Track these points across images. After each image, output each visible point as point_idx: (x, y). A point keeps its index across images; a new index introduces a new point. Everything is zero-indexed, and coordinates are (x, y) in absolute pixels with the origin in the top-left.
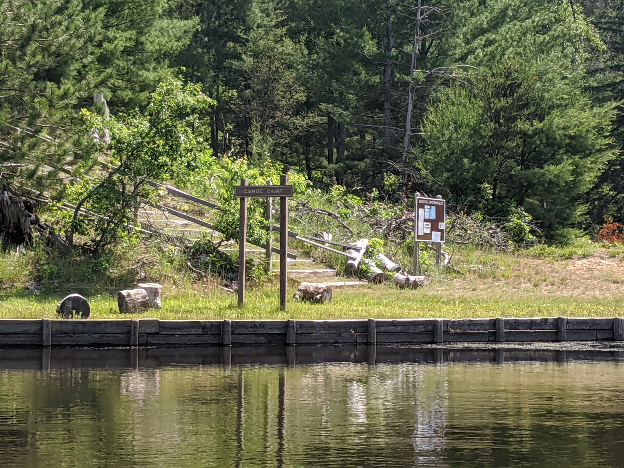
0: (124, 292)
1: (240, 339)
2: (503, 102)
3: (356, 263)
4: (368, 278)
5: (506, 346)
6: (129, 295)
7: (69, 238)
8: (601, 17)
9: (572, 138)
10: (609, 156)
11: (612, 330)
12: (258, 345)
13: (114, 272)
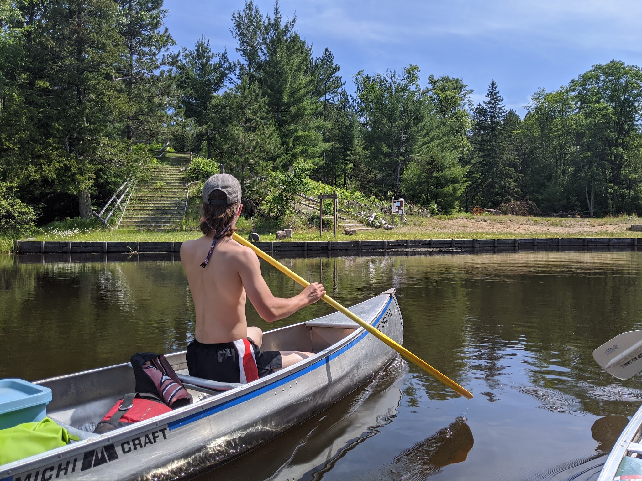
0: (277, 232)
1: (311, 248)
2: (429, 167)
3: (371, 222)
4: (375, 227)
5: (411, 250)
6: (279, 233)
7: (269, 214)
8: (476, 140)
9: (453, 178)
10: (466, 184)
11: (451, 244)
12: (318, 250)
13: (282, 225)
